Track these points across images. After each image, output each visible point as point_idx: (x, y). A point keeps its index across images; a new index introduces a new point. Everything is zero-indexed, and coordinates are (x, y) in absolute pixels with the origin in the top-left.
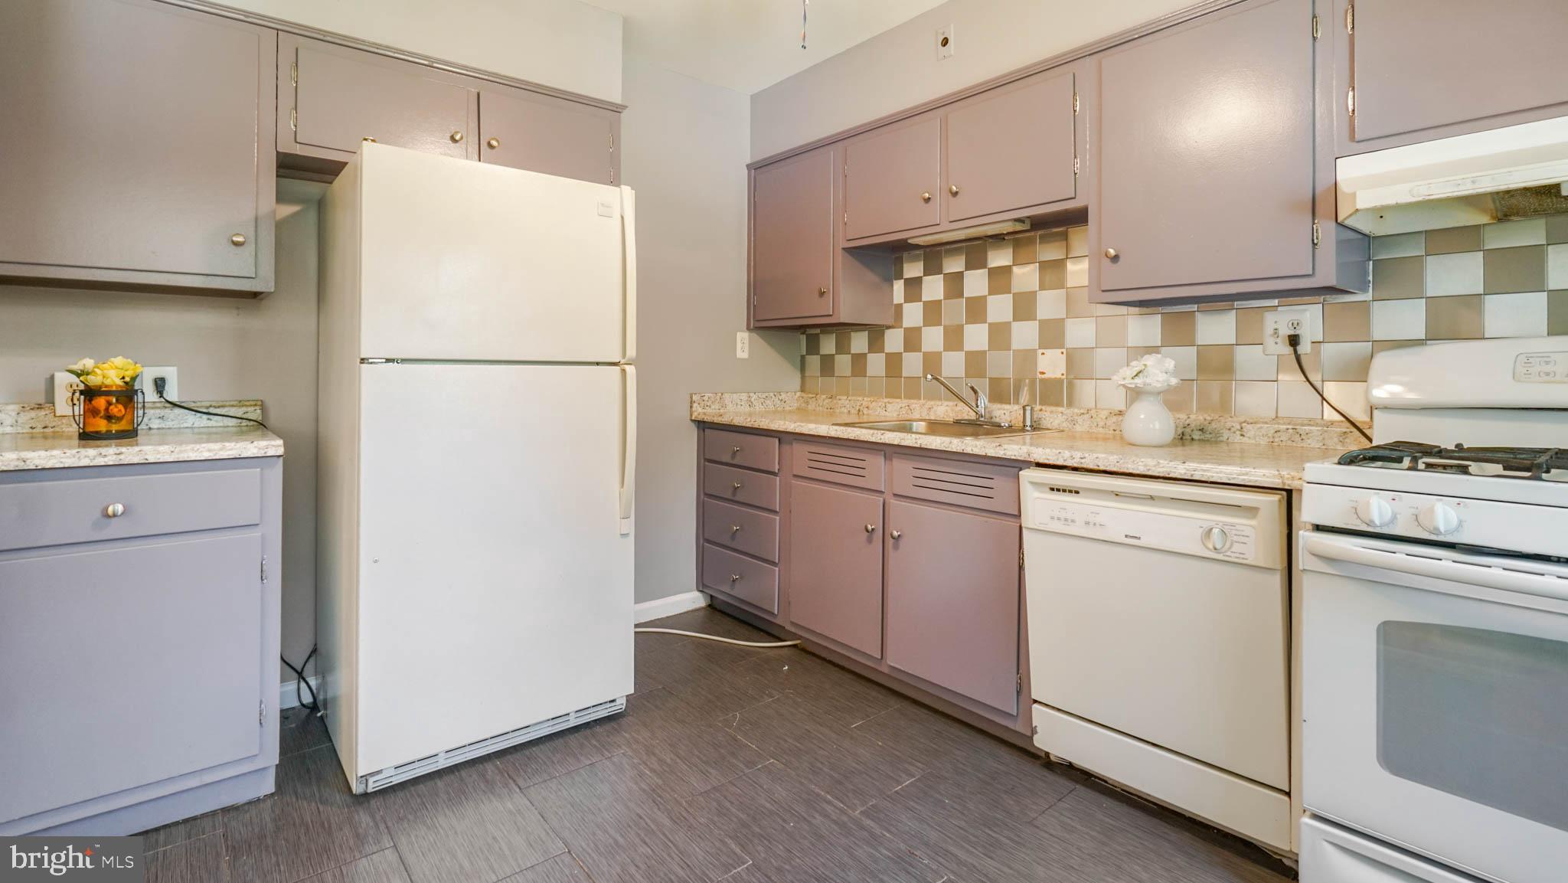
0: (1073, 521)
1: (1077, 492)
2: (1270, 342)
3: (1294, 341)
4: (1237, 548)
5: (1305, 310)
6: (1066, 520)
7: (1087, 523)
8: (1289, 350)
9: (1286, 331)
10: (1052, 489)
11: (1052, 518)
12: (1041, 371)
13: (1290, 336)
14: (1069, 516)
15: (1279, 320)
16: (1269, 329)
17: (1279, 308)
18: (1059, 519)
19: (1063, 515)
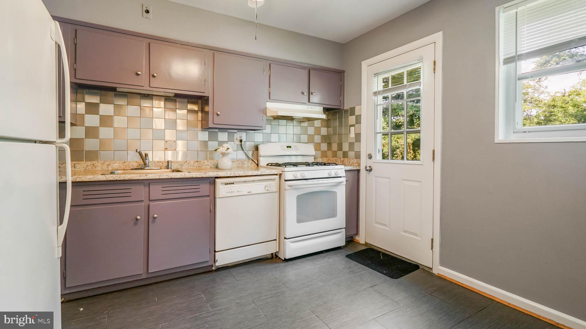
0: (234, 192)
1: (233, 183)
2: (235, 141)
3: (241, 141)
4: (271, 189)
5: (242, 134)
6: (231, 192)
7: (238, 191)
8: (239, 143)
9: (239, 139)
10: (226, 184)
11: (227, 193)
12: (166, 148)
13: (240, 140)
14: (233, 191)
15: (238, 135)
16: (235, 138)
17: (237, 133)
18: (229, 192)
19: (230, 191)
